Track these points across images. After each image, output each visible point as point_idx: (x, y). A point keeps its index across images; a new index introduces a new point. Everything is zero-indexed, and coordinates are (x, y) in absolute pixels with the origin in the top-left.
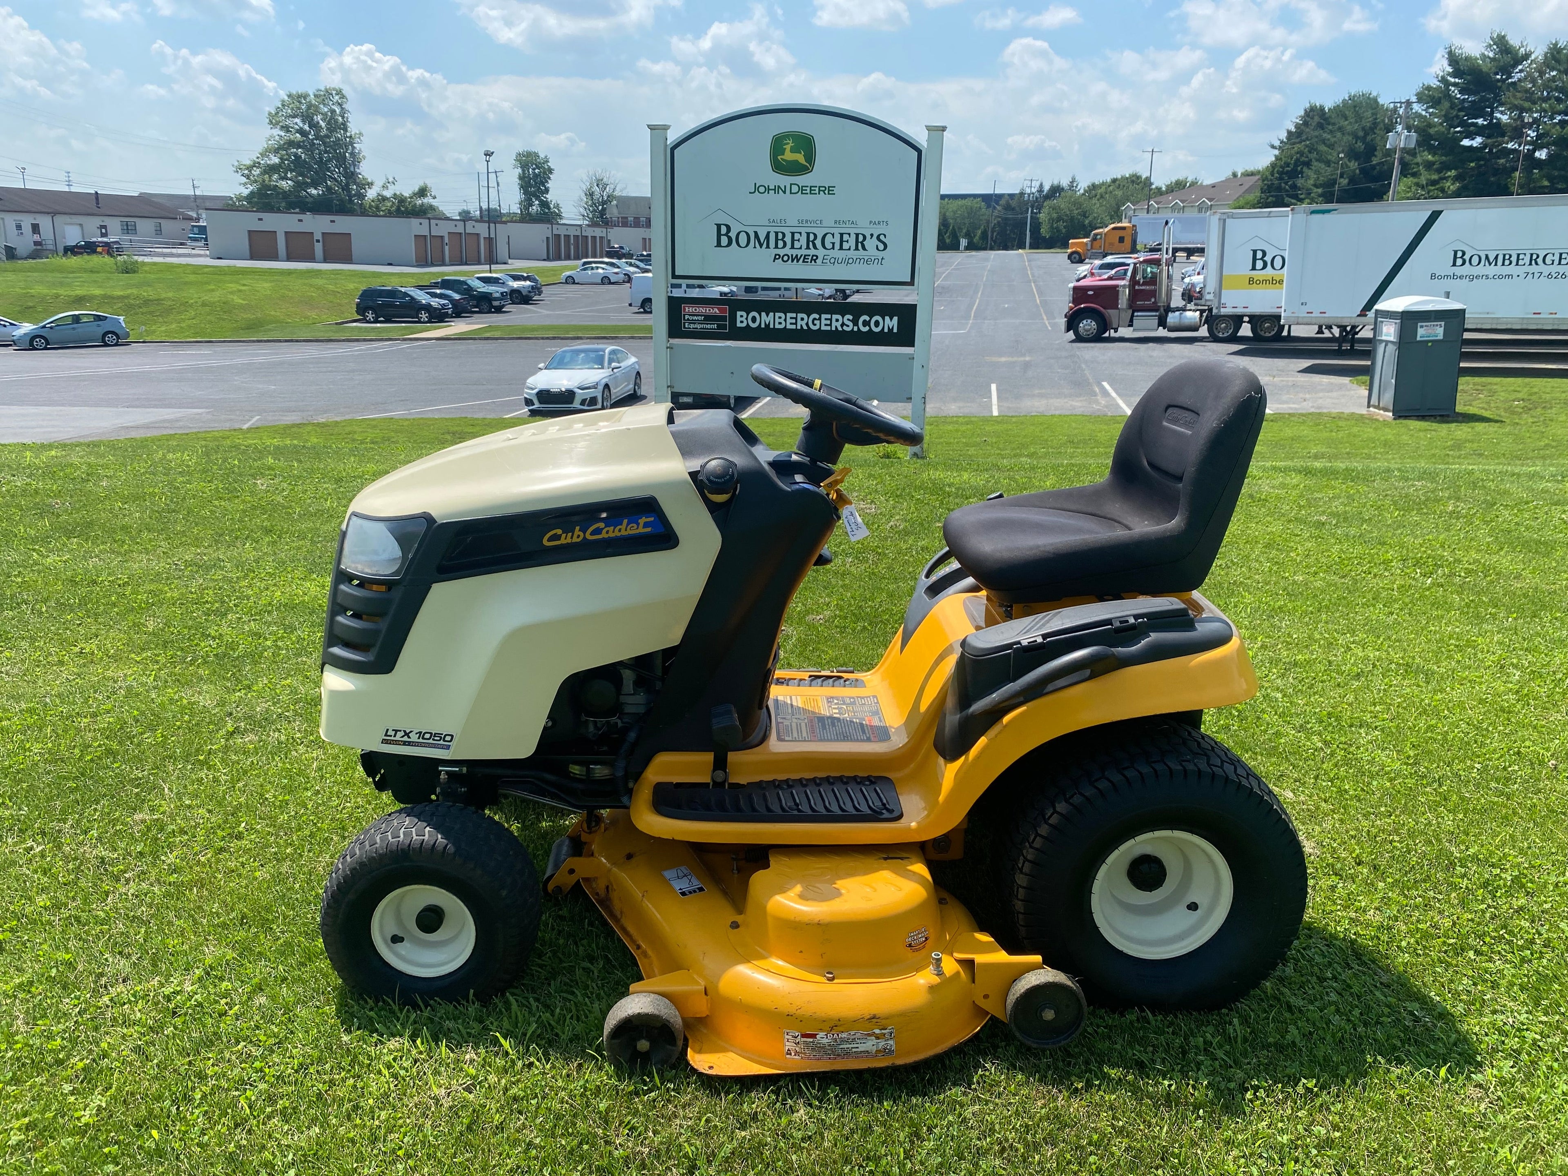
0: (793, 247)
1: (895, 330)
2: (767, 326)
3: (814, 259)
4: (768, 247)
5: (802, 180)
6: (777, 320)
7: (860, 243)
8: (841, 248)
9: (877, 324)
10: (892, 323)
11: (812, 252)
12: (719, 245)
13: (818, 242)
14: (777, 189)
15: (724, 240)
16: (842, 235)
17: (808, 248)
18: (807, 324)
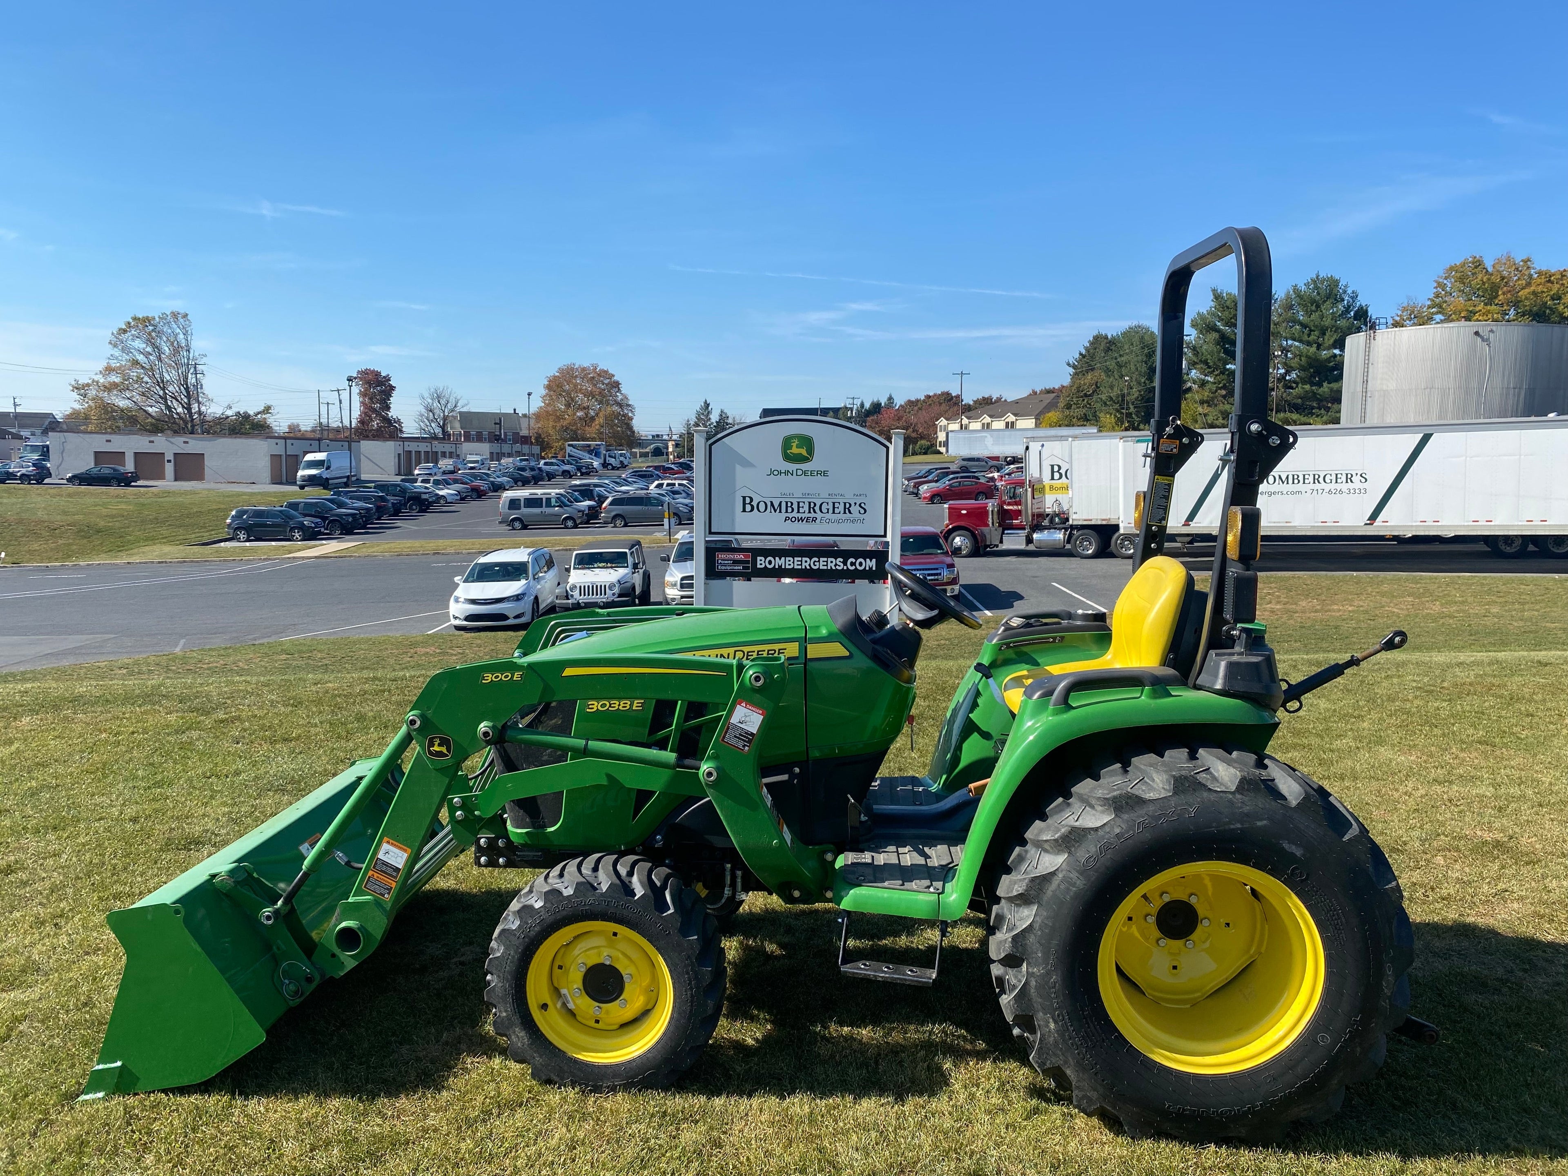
0: (798, 512)
1: (874, 569)
2: (780, 567)
3: (814, 520)
4: (780, 512)
5: (805, 466)
6: (787, 563)
7: (847, 509)
8: (834, 512)
9: (861, 564)
10: (872, 564)
11: (813, 515)
12: (744, 511)
13: (817, 508)
14: (787, 473)
15: (748, 508)
16: (834, 503)
17: (810, 512)
18: (810, 565)
